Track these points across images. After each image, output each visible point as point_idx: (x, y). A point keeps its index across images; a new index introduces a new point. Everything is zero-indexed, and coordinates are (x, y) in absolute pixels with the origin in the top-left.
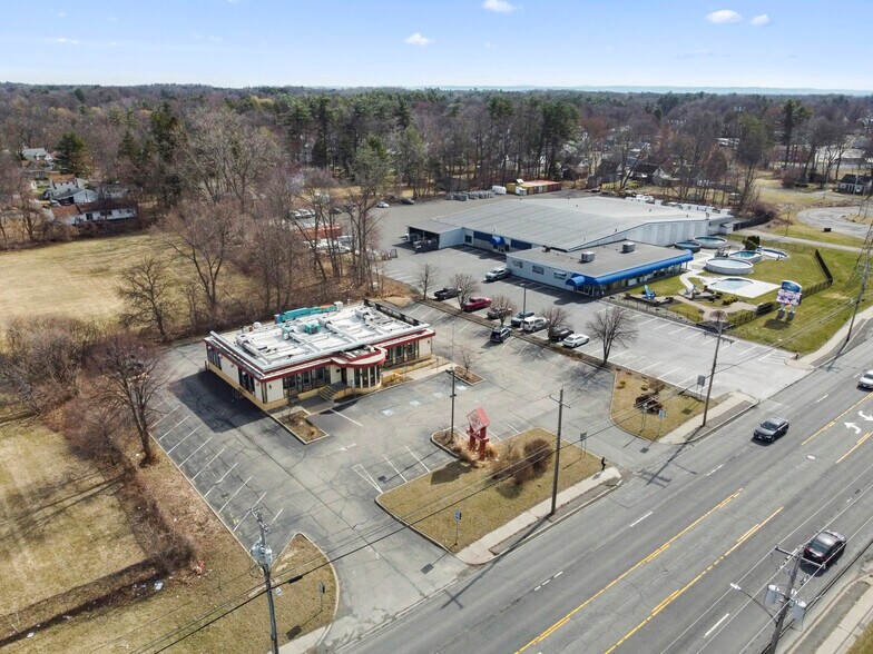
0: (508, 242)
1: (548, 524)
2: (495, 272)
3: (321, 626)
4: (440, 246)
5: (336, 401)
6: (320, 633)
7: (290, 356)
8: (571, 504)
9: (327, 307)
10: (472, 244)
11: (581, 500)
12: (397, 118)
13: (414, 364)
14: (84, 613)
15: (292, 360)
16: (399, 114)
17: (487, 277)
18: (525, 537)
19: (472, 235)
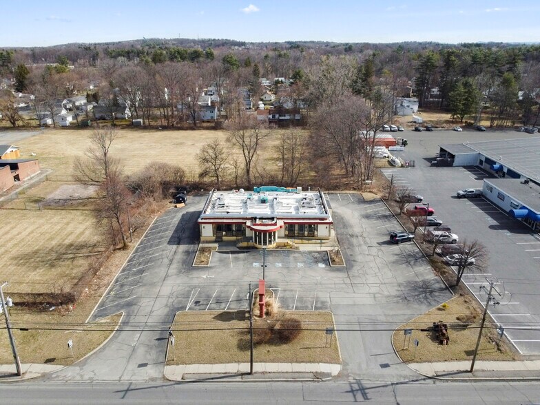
0: (505, 170)
1: (238, 379)
2: (466, 191)
3: (63, 365)
4: (454, 164)
5: (238, 248)
6: (59, 367)
7: (228, 213)
8: (271, 375)
9: (290, 189)
10: (482, 167)
11: (282, 375)
12: (508, 66)
13: (312, 240)
14: (20, 306)
15: (229, 215)
16: (511, 63)
17: (458, 194)
18: (212, 379)
19: (484, 160)
